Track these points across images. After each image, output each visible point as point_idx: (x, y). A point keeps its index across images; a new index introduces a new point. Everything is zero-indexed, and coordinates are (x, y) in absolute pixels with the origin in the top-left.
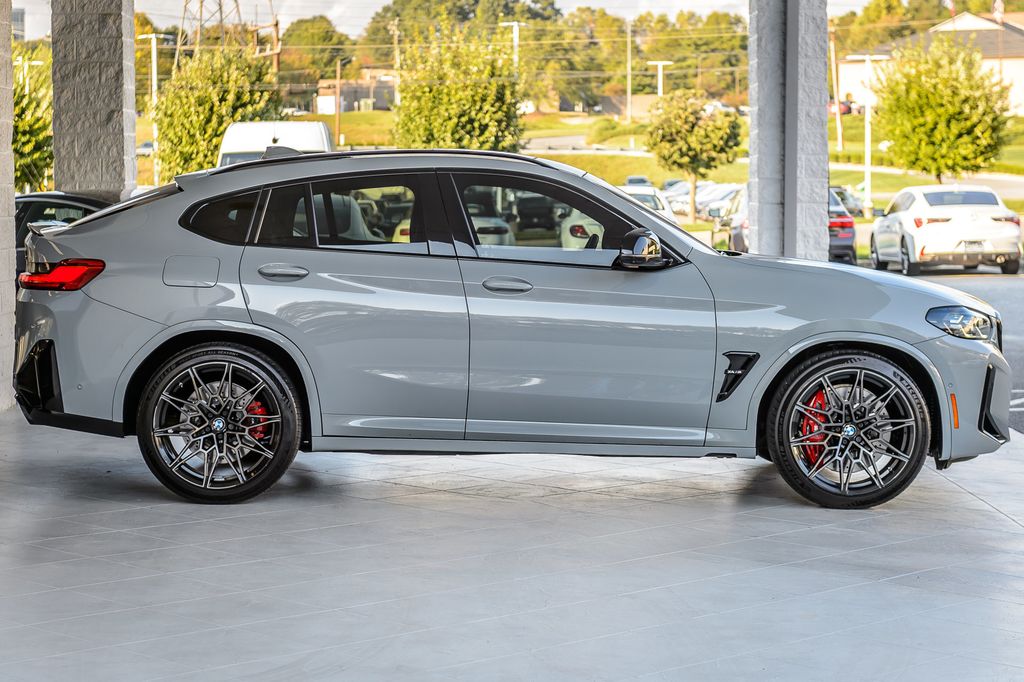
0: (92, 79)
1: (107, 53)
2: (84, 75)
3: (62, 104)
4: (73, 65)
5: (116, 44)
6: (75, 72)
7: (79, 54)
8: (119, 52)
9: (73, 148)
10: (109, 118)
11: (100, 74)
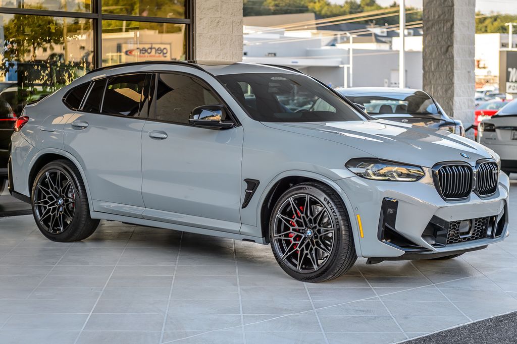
0: (440, 29)
1: (447, 15)
2: (436, 27)
3: (426, 43)
4: (432, 22)
5: (451, 9)
6: (432, 25)
7: (434, 16)
8: (452, 14)
9: (431, 66)
10: (447, 51)
11: (443, 27)
